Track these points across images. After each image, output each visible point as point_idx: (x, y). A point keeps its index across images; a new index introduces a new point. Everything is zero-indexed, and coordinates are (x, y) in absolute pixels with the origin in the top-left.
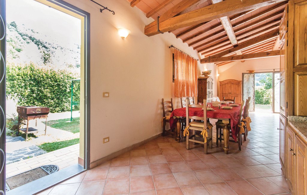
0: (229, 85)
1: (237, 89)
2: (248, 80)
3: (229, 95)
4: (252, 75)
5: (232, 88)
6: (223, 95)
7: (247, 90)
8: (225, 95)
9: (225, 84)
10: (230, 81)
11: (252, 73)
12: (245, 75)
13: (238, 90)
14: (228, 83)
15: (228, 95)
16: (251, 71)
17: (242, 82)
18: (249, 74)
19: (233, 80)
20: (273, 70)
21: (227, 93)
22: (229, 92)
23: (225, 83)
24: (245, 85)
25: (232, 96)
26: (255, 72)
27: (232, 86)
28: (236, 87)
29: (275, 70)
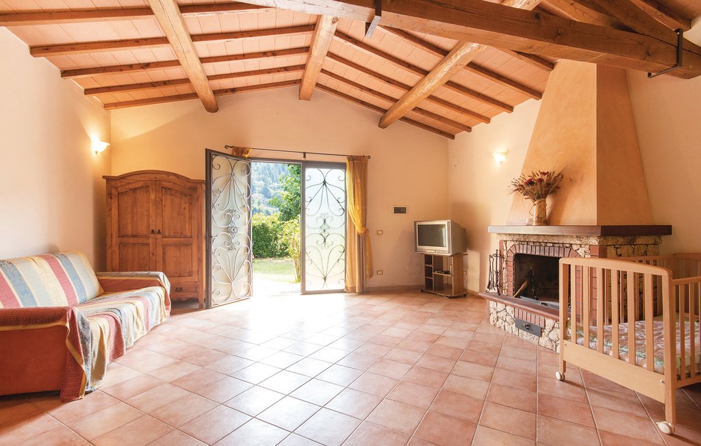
0: (153, 196)
1: (187, 215)
2: (230, 179)
3: (150, 241)
4: (241, 162)
5: (168, 211)
6: (125, 240)
7: (224, 221)
8: (131, 240)
9: (135, 190)
10: (158, 176)
11: (244, 158)
12: (217, 160)
13: (190, 218)
14: (145, 188)
15: (145, 241)
16: (238, 148)
17: (204, 186)
18: (232, 161)
19: (168, 174)
20: (300, 157)
21: (142, 229)
22: (152, 227)
23: (132, 186)
24: (218, 201)
25: (164, 246)
26: (251, 153)
27: (167, 200)
28: (183, 205)
29: (309, 158)
